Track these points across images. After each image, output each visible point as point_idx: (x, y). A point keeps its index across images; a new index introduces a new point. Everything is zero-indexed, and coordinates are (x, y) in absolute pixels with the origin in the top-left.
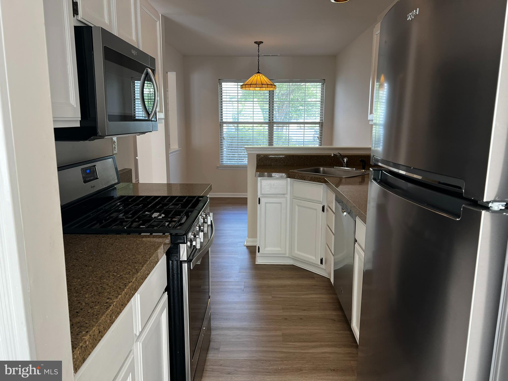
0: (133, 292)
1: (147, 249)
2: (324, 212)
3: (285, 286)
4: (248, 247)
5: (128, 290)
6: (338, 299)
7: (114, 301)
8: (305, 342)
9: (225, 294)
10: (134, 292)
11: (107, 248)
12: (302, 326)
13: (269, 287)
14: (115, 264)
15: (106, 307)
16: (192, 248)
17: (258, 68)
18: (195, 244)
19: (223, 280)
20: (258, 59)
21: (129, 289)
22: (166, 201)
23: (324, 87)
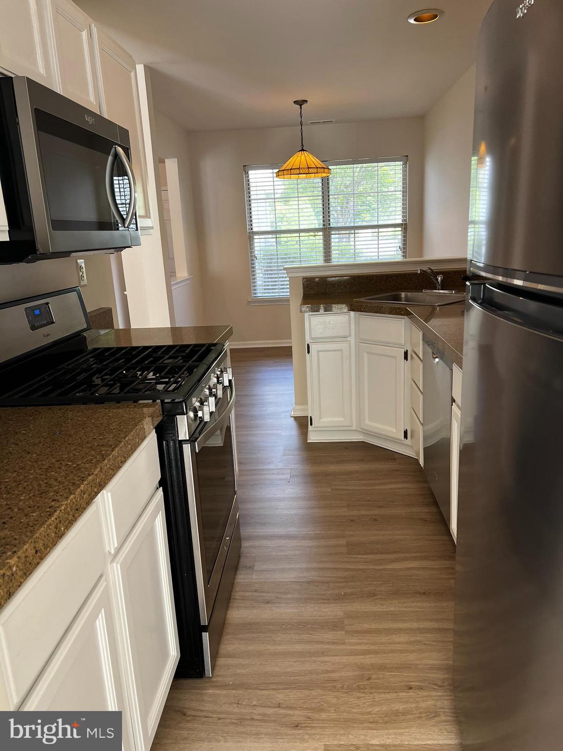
0: (96, 490)
1: (123, 424)
2: (407, 360)
3: (350, 473)
4: (296, 418)
5: (87, 487)
6: (430, 489)
7: (63, 503)
8: (382, 553)
9: (262, 488)
10: (98, 490)
11: (64, 425)
12: (377, 530)
13: (327, 474)
14: (72, 449)
15: (48, 514)
16: (198, 422)
17: (302, 143)
18: (202, 416)
19: (260, 468)
20: (301, 129)
21: (88, 485)
22: (160, 353)
23: (406, 168)
